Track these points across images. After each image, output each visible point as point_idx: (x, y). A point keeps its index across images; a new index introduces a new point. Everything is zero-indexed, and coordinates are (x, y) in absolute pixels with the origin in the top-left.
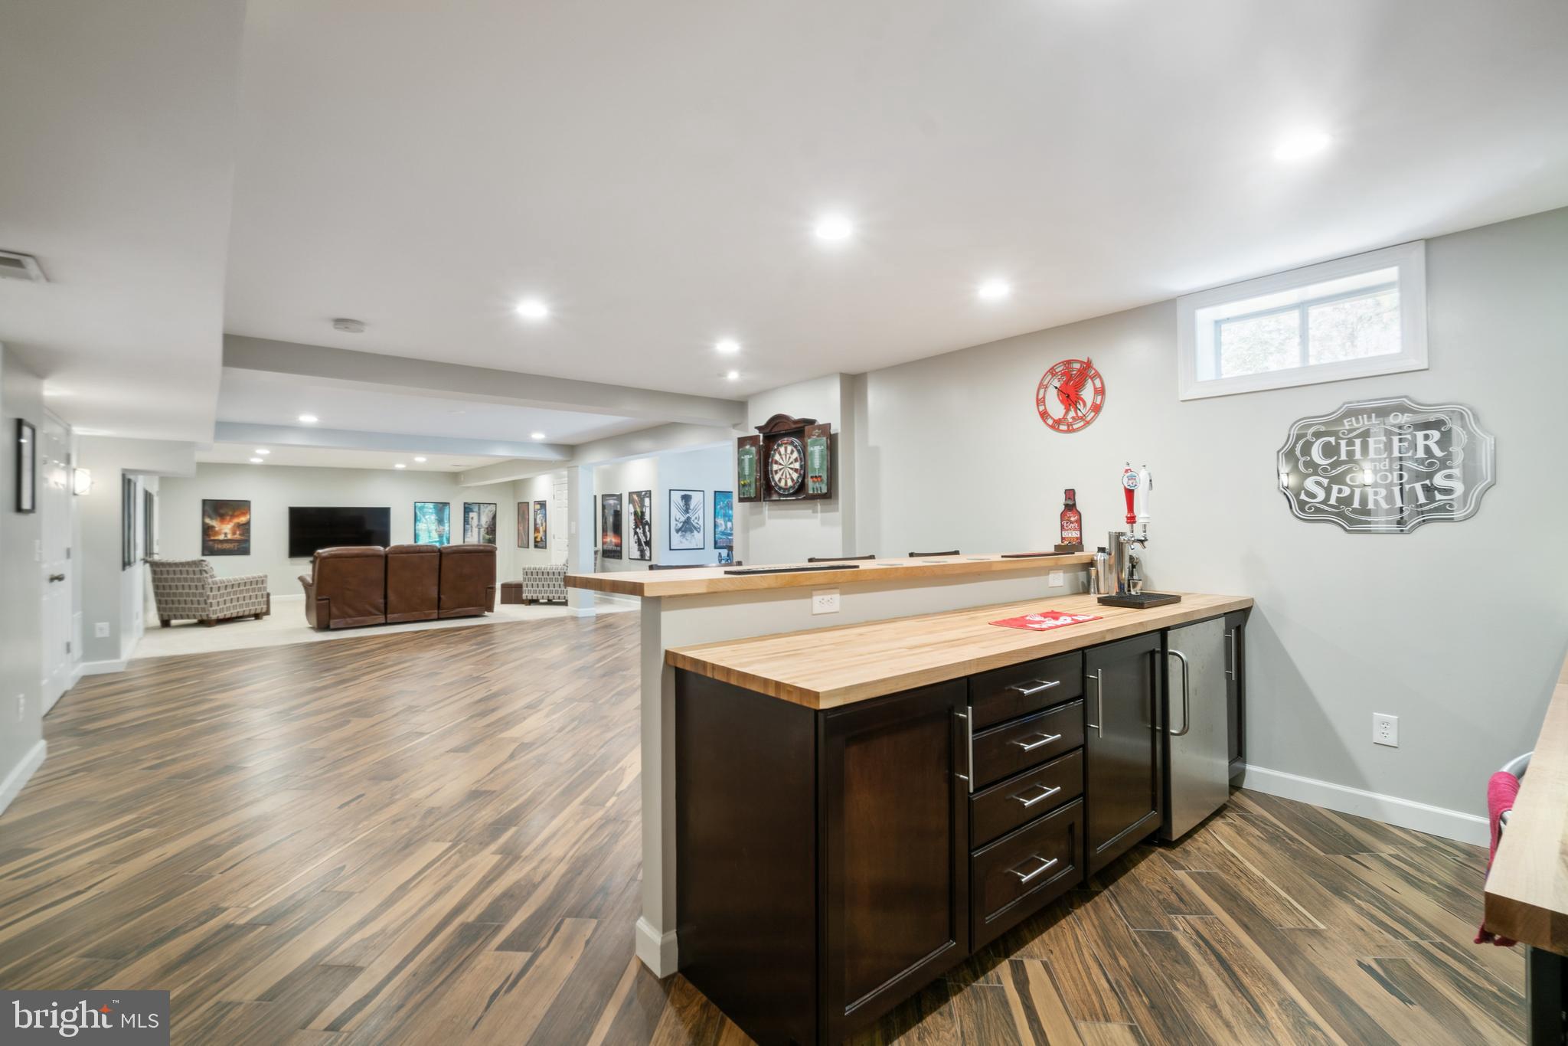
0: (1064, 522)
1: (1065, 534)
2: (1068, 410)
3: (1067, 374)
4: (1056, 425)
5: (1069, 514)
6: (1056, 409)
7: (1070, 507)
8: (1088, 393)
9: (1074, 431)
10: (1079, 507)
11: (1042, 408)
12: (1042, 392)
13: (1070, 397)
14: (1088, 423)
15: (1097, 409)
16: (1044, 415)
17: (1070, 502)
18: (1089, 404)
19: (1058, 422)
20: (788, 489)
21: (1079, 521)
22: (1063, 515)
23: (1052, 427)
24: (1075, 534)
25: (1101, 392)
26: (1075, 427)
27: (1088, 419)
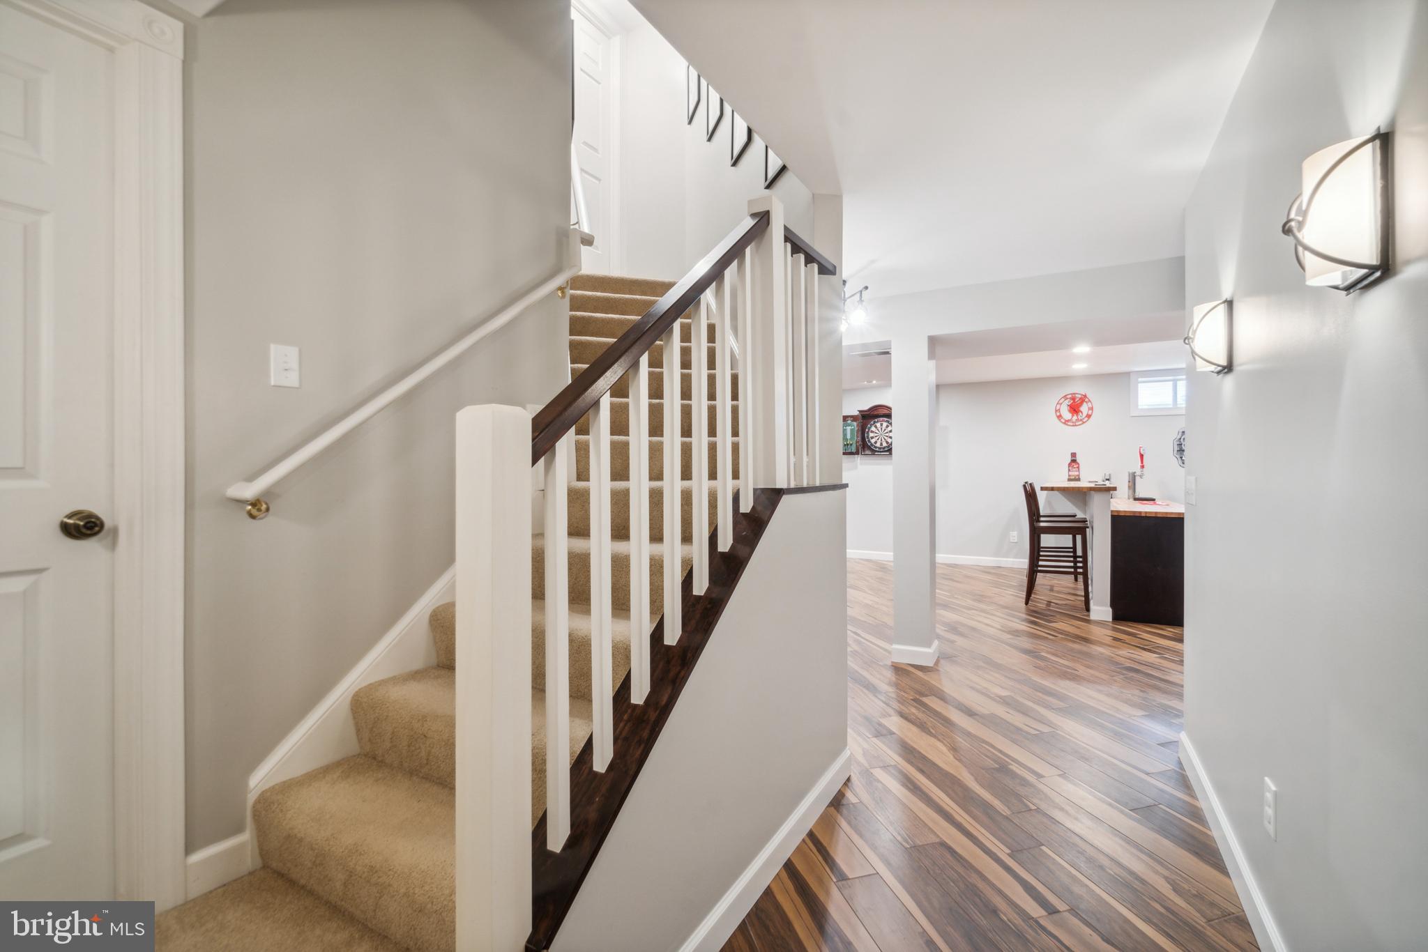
0: (1070, 468)
1: (1070, 473)
2: (1073, 416)
3: (1073, 399)
4: (1066, 422)
5: (1073, 464)
6: (1067, 415)
7: (1074, 461)
8: (1084, 409)
9: (1076, 425)
10: (1078, 461)
11: (1058, 414)
12: (1058, 406)
13: (1074, 409)
14: (1084, 423)
15: (1089, 416)
16: (1060, 417)
17: (1074, 458)
18: (1085, 414)
19: (1068, 421)
20: (884, 448)
21: (1078, 467)
22: (1070, 465)
23: (1065, 423)
24: (1077, 473)
25: (1092, 409)
26: (1077, 424)
27: (1084, 421)
